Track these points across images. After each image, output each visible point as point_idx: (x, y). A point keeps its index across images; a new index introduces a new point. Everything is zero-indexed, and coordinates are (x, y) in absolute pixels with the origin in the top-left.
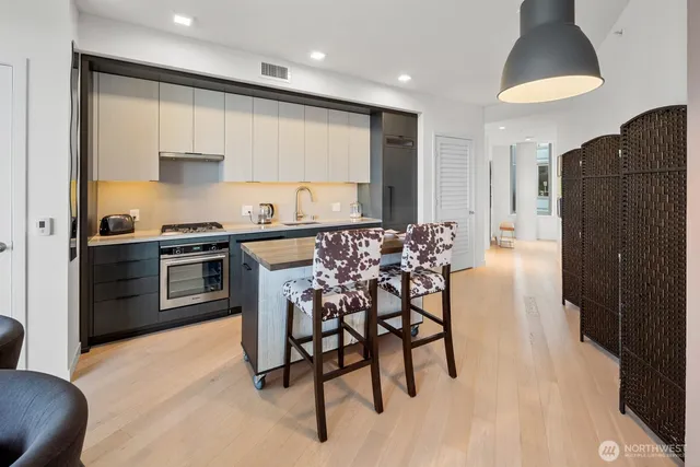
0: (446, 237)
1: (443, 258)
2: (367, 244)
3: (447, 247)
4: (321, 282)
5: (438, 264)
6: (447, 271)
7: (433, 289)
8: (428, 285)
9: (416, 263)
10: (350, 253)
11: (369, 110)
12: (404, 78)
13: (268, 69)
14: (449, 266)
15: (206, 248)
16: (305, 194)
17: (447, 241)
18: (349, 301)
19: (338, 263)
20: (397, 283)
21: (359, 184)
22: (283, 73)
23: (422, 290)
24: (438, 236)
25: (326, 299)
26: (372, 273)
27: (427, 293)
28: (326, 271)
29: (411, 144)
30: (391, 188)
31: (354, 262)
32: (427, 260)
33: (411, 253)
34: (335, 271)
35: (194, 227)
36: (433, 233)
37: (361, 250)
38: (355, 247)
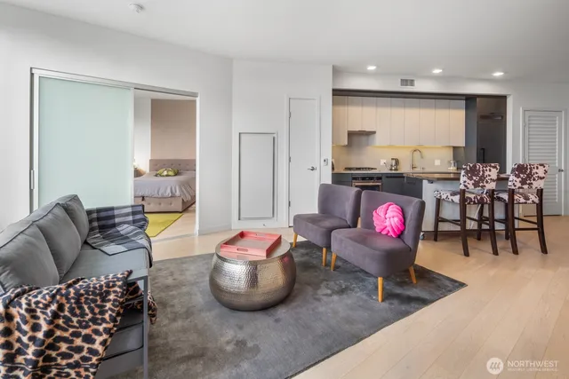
0: (541, 172)
1: (538, 184)
2: (490, 170)
3: (541, 178)
4: (465, 186)
5: (534, 187)
6: (540, 193)
7: (530, 201)
8: (527, 198)
9: (519, 185)
10: (481, 173)
11: (464, 98)
12: (498, 74)
13: (404, 82)
14: (542, 190)
15: (364, 179)
16: (417, 154)
17: (541, 175)
18: (479, 198)
19: (474, 178)
20: (505, 196)
21: (454, 147)
22: (412, 83)
23: (522, 200)
24: (535, 171)
25: (467, 195)
26: (492, 186)
27: (526, 203)
28: (468, 181)
29: (500, 118)
30: (483, 149)
31: (482, 178)
32: (526, 184)
33: (515, 178)
34: (473, 181)
35: (359, 169)
36: (531, 168)
37: (487, 173)
38: (483, 171)
